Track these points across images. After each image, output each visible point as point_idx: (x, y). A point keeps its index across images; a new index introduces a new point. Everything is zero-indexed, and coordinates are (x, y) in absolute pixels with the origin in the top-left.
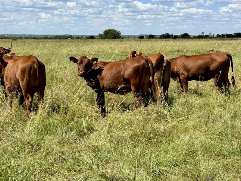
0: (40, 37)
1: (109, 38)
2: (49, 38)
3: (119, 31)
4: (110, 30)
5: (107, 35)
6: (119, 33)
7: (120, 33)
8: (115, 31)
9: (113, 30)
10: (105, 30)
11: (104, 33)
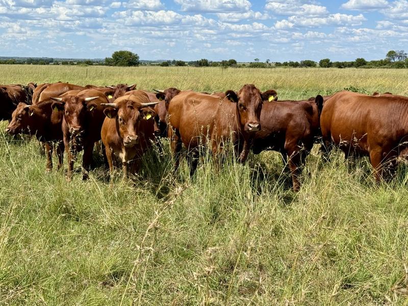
0: (6, 61)
1: (122, 65)
2: (18, 62)
3: (136, 55)
4: (122, 53)
5: (118, 59)
6: (136, 57)
7: (138, 57)
8: (130, 54)
9: (128, 52)
10: (115, 53)
11: (113, 57)
